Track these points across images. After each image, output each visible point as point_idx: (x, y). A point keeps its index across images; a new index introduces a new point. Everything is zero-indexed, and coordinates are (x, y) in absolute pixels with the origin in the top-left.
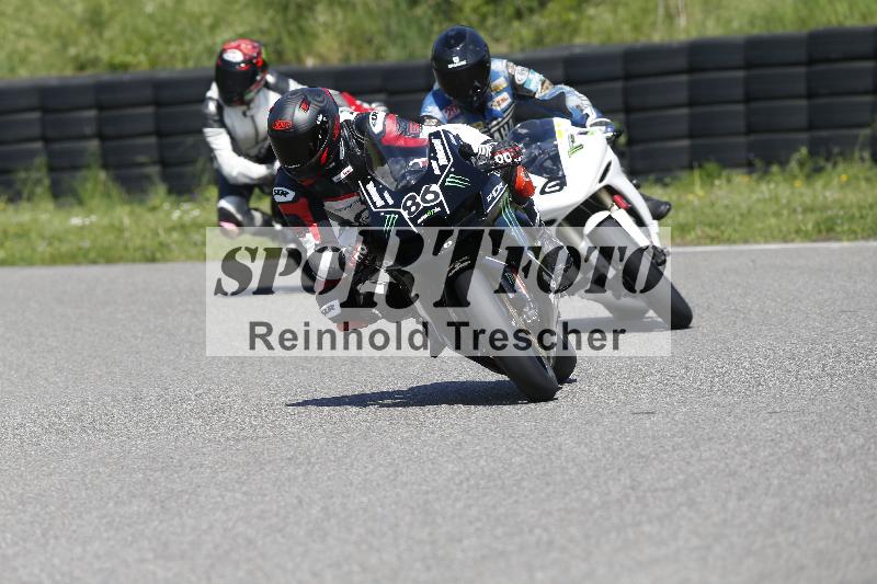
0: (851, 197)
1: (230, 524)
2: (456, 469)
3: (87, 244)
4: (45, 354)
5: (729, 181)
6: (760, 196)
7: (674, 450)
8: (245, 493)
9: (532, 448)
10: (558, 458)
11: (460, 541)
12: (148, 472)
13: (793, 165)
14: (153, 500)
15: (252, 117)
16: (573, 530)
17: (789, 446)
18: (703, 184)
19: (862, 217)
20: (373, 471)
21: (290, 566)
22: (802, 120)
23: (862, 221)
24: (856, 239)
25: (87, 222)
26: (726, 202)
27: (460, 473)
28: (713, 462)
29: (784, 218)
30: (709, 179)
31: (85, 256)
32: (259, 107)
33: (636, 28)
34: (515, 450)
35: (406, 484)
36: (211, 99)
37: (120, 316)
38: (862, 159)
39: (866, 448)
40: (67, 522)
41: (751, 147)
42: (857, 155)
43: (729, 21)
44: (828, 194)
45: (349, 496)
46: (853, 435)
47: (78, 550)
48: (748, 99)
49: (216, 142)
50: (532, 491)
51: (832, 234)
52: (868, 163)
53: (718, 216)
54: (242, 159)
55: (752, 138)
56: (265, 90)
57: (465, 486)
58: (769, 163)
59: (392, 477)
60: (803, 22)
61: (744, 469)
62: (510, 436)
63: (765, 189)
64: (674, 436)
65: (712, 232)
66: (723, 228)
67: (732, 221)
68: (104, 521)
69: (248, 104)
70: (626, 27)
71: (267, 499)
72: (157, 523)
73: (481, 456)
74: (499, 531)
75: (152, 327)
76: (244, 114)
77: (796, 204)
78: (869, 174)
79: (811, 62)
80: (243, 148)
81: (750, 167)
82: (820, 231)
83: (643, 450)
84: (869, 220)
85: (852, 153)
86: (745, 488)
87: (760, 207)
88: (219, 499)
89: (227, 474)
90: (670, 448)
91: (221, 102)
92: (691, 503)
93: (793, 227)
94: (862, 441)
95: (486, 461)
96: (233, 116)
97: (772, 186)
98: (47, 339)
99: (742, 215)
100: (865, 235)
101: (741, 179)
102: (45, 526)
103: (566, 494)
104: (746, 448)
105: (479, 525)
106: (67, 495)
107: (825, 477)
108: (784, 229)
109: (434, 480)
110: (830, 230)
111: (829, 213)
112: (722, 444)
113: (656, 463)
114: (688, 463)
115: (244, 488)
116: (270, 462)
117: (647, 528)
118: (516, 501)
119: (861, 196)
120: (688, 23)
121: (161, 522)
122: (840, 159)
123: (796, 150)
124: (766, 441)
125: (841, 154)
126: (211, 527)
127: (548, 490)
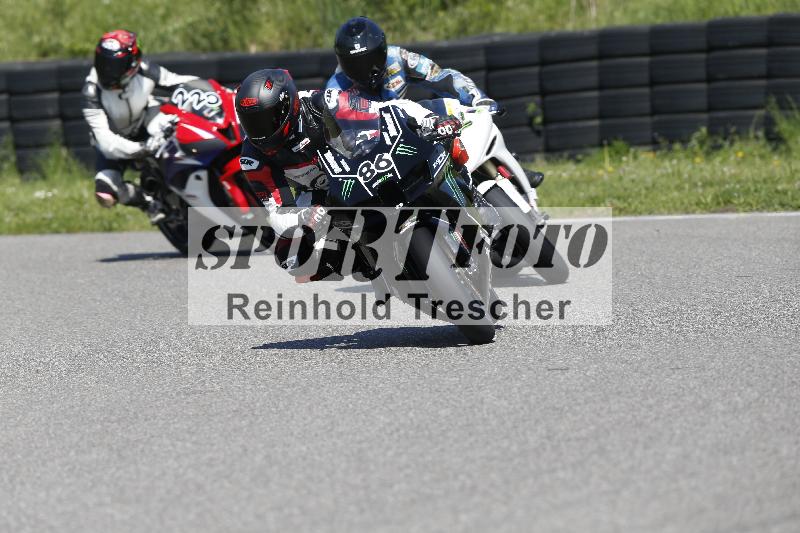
0: (747, 172)
1: (181, 471)
2: (388, 421)
3: (50, 215)
4: (12, 316)
5: (635, 157)
6: (664, 172)
7: (586, 403)
8: (195, 443)
9: (456, 401)
10: (480, 410)
11: (391, 486)
12: (106, 424)
13: (694, 142)
14: (111, 449)
15: (127, 100)
16: (493, 476)
17: (690, 399)
18: (612, 160)
19: (756, 191)
20: (312, 422)
21: (236, 509)
22: (702, 102)
23: (756, 194)
24: (751, 210)
25: (50, 194)
26: (634, 176)
27: (390, 424)
28: (622, 415)
29: (686, 191)
30: (617, 155)
31: (48, 226)
32: (133, 91)
33: (551, 18)
34: (441, 403)
35: (342, 433)
36: (90, 82)
37: (80, 281)
38: (757, 138)
39: (761, 400)
40: (32, 469)
41: (656, 127)
42: (752, 135)
43: (635, 12)
44: (725, 169)
45: (289, 445)
46: (749, 390)
47: (42, 495)
48: (652, 83)
49: (94, 121)
50: (456, 441)
51: (730, 206)
52: (762, 142)
53: (626, 189)
54: (117, 137)
55: (656, 118)
56: (139, 76)
57: (395, 436)
58: (672, 142)
59: (329, 428)
60: (703, 12)
61: (649, 420)
62: (437, 390)
63: (668, 165)
64: (585, 390)
65: (621, 204)
66: (630, 200)
67: (639, 194)
68: (67, 468)
69: (123, 87)
70: (542, 17)
71: (215, 447)
72: (114, 469)
73: (411, 409)
74: (427, 477)
75: (109, 290)
76: (120, 97)
77: (696, 178)
78: (763, 151)
79: (710, 49)
80: (119, 127)
81: (654, 145)
82: (718, 204)
83: (558, 403)
84: (763, 193)
85: (748, 133)
86: (651, 438)
87: (663, 181)
88: (171, 448)
89: (177, 426)
90: (582, 401)
91: (99, 85)
92: (602, 451)
93: (694, 200)
94: (756, 394)
95: (415, 413)
96: (110, 98)
97: (675, 162)
98: (13, 301)
99: (647, 189)
100: (759, 207)
101: (646, 156)
102: (12, 473)
103: (488, 443)
104: (651, 401)
105: (409, 471)
106: (33, 445)
107: (723, 427)
108: (686, 201)
109: (368, 430)
110: (728, 202)
111: (727, 186)
112: (629, 397)
113: (569, 415)
114: (598, 415)
115: (194, 438)
116: (217, 414)
117: (561, 474)
118: (442, 450)
119: (756, 171)
120: (598, 13)
121: (118, 469)
122: (736, 137)
123: (696, 129)
124: (670, 395)
125: (738, 132)
126: (164, 474)
127: (472, 439)
